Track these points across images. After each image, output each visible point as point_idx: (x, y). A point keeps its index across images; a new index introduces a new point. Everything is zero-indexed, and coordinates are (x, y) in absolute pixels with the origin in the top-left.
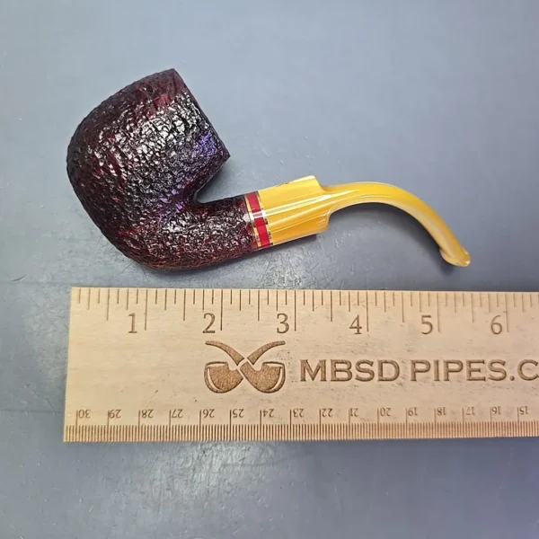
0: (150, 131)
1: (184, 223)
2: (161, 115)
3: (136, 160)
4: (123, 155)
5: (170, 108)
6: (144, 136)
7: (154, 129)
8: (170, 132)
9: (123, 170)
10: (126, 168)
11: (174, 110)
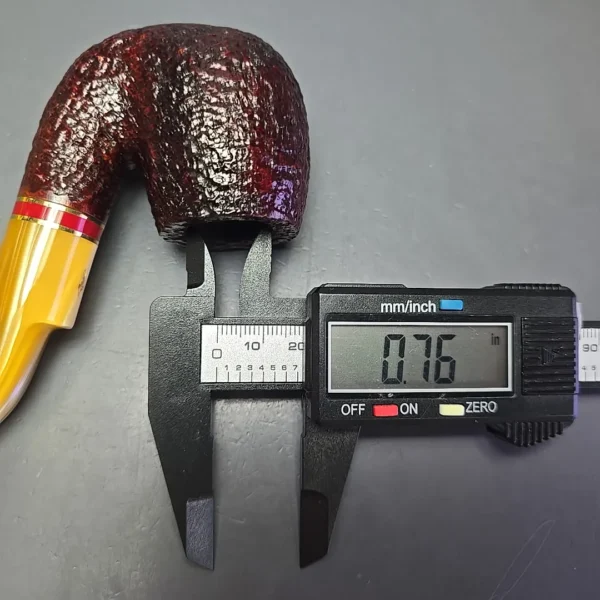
0: (236, 138)
1: (110, 119)
2: (249, 164)
3: (214, 100)
4: (227, 90)
5: (250, 181)
6: (235, 127)
7: (236, 144)
8: (222, 161)
9: (211, 78)
10: (213, 83)
11: (245, 183)
